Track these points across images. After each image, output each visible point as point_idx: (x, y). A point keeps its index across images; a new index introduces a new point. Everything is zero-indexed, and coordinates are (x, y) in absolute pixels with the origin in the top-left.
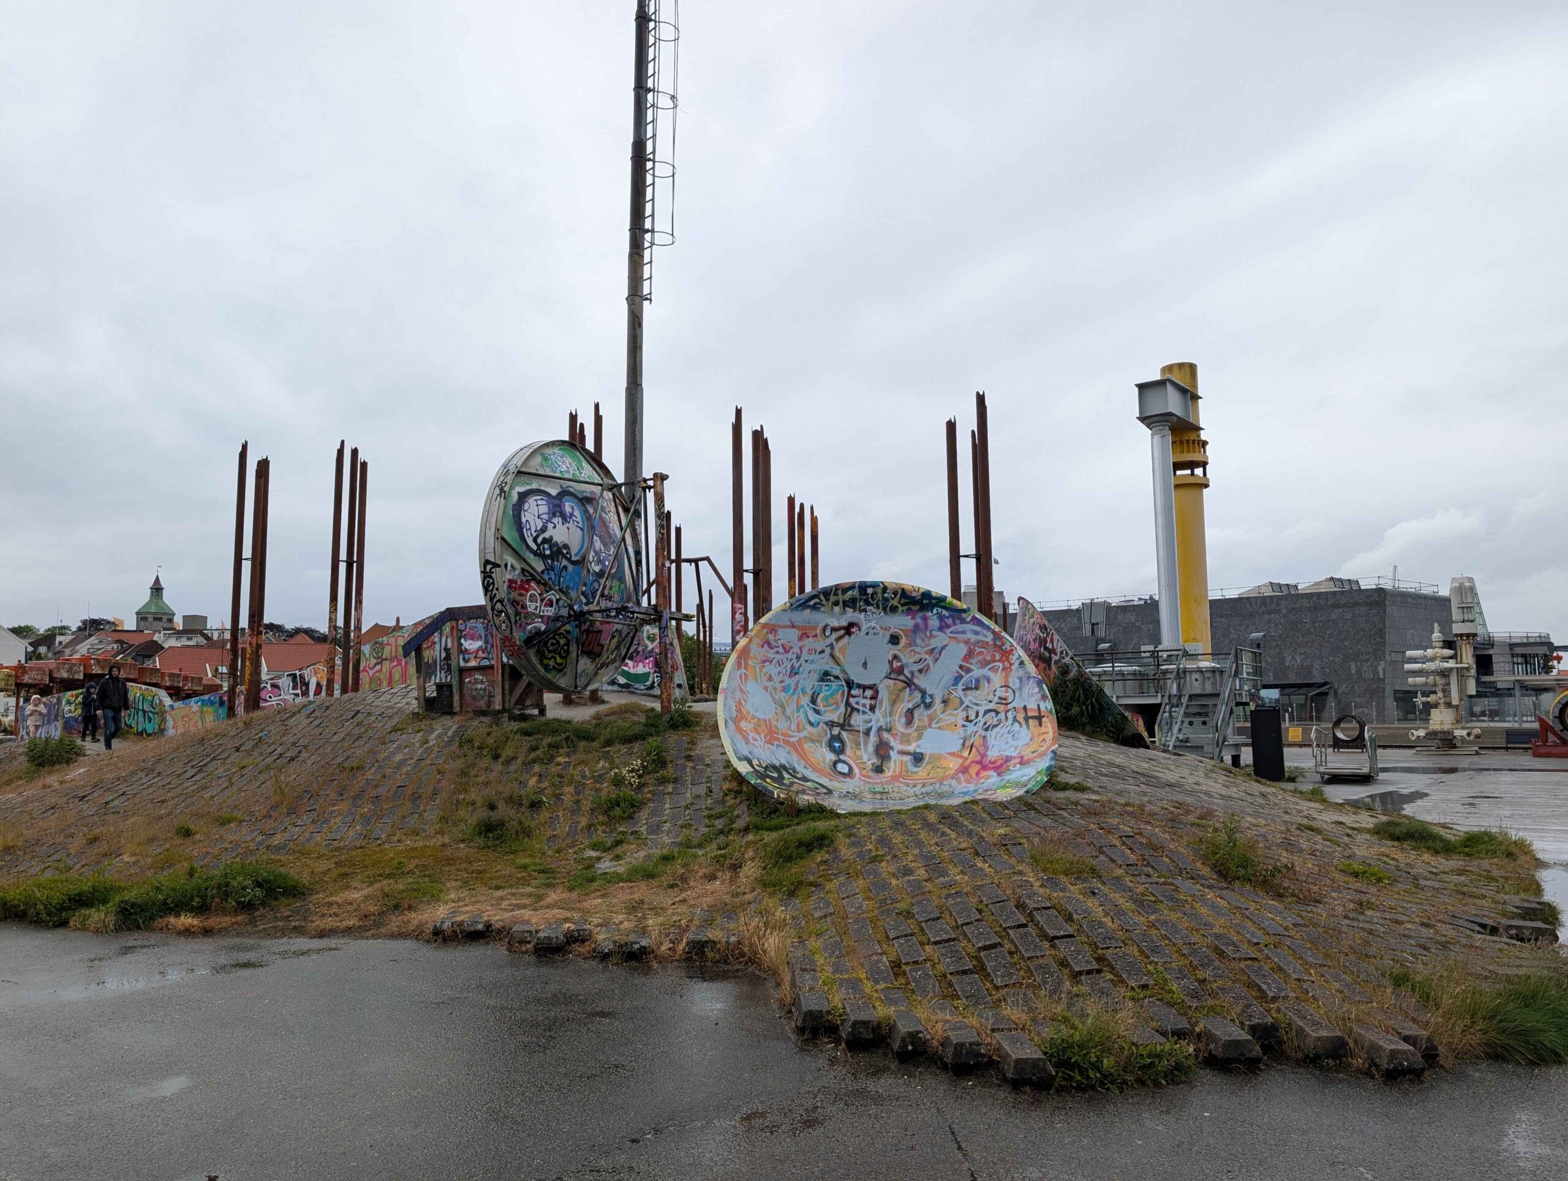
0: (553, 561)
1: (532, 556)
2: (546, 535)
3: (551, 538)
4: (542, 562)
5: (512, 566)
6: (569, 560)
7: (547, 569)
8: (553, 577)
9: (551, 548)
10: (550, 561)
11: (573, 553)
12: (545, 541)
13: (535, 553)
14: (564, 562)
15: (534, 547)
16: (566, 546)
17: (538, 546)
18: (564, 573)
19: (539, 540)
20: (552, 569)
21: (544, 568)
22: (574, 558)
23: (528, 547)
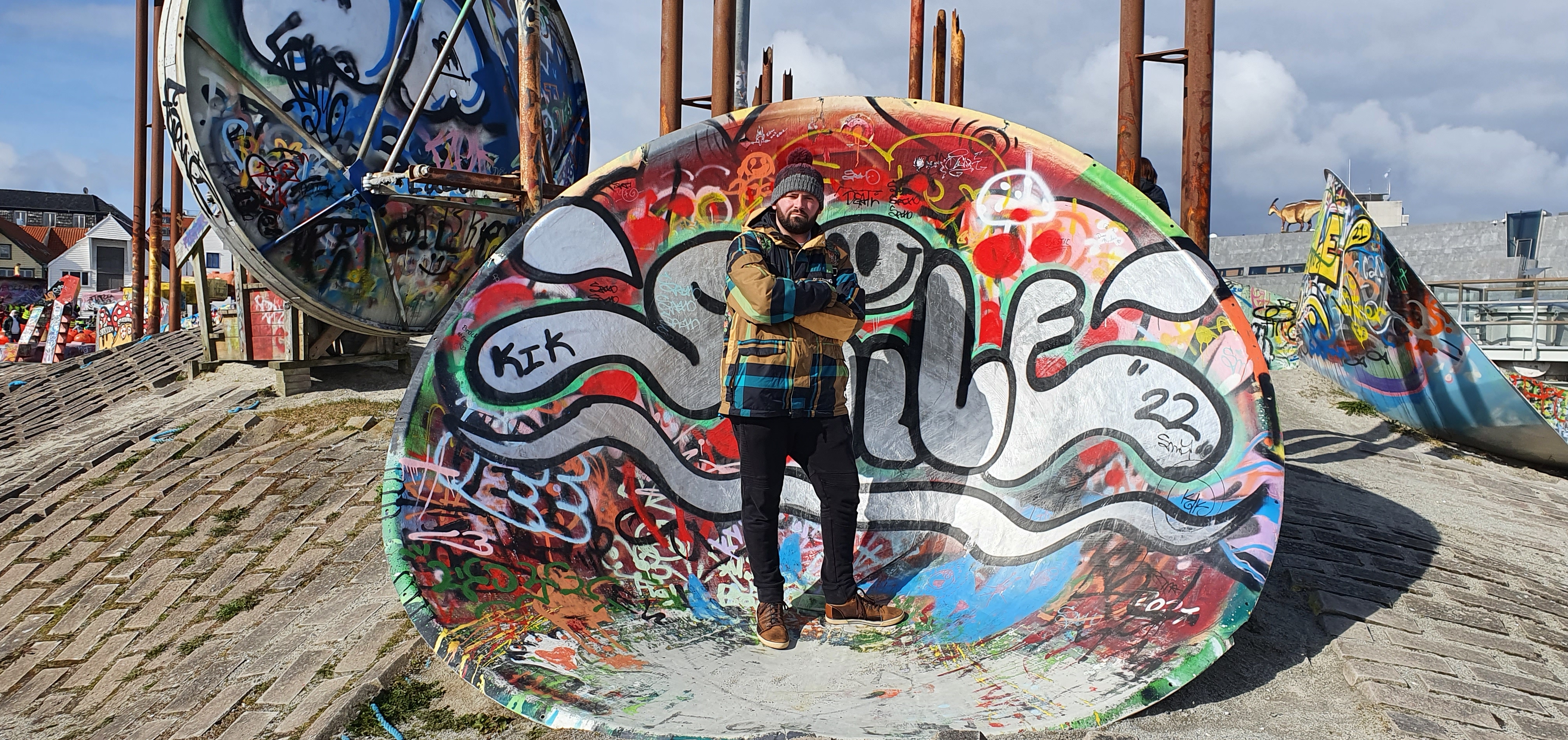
0: (313, 84)
1: (263, 73)
2: (299, 33)
3: (310, 39)
4: (287, 86)
5: (218, 91)
6: (354, 83)
7: (297, 99)
8: (314, 115)
9: (307, 59)
10: (305, 85)
11: (362, 71)
12: (294, 44)
13: (270, 68)
14: (340, 87)
15: (270, 56)
16: (346, 56)
17: (279, 54)
18: (340, 108)
19: (282, 42)
20: (312, 98)
21: (291, 96)
22: (364, 80)
23: (255, 55)
